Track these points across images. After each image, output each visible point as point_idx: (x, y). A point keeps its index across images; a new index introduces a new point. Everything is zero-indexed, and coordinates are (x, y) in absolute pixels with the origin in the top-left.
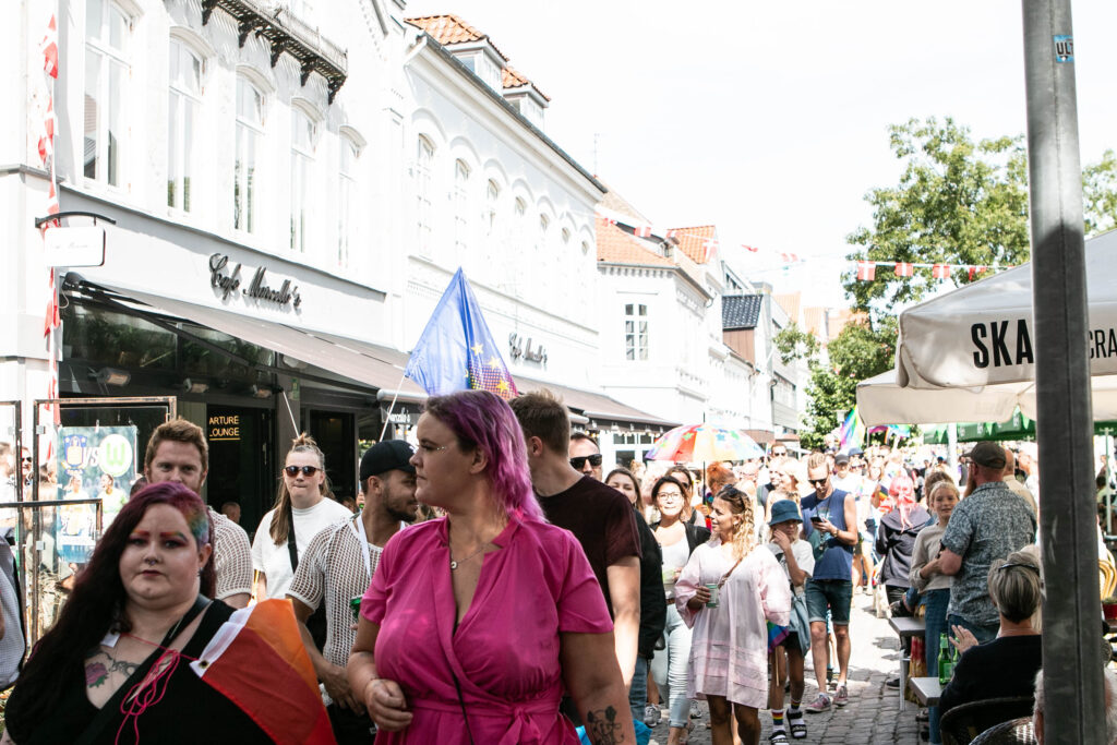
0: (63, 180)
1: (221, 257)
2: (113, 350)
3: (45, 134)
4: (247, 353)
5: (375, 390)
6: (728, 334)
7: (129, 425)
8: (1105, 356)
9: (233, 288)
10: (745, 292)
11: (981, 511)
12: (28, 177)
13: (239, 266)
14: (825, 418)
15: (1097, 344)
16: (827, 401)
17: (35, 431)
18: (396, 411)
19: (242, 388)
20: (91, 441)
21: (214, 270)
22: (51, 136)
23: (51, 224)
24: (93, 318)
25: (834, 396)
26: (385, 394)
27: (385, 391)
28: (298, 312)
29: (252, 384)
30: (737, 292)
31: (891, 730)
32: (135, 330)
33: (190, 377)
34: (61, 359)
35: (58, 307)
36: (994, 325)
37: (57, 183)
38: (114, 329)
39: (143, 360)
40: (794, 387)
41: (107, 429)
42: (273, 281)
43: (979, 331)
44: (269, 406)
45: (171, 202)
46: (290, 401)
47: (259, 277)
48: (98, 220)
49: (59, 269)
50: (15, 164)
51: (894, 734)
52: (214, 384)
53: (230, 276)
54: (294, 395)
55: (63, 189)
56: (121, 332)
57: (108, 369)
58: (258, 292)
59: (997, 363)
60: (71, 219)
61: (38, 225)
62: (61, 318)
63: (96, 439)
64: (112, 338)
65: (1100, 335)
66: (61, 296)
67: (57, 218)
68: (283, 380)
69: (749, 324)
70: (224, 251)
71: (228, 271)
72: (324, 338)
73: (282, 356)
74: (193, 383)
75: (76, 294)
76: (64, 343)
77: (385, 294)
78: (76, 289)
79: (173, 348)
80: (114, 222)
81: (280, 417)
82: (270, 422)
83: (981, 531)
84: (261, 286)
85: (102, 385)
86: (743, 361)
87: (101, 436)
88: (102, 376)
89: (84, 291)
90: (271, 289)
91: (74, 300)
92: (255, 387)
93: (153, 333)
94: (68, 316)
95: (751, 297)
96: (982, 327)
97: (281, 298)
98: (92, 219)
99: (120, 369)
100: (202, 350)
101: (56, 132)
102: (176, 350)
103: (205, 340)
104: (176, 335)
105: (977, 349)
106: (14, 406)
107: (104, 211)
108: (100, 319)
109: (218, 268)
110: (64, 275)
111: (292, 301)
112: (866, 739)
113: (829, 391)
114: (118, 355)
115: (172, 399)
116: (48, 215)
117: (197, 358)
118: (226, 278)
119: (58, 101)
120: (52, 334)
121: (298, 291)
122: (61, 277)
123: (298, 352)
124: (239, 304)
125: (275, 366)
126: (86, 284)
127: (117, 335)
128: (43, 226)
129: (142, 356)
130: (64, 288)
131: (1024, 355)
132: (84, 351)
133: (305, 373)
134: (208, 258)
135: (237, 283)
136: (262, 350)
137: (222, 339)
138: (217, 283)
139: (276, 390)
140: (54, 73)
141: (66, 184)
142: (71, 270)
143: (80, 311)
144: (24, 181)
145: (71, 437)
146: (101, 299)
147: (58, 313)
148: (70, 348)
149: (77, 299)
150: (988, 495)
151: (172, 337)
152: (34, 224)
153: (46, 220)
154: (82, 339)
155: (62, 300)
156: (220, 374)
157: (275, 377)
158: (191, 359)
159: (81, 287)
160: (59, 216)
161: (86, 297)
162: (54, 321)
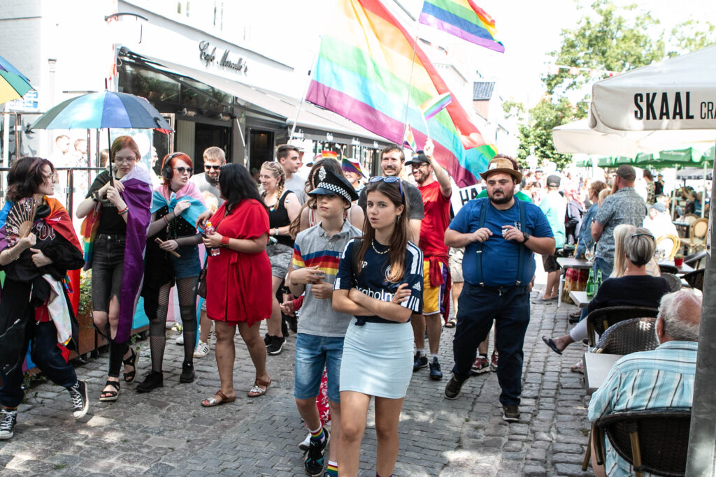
1: (205, 43)
2: (145, 90)
4: (218, 96)
5: (285, 119)
6: (475, 102)
8: (712, 118)
9: (211, 60)
10: (485, 81)
11: (620, 202)
13: (215, 49)
14: (523, 150)
15: (708, 111)
16: (525, 141)
18: (296, 131)
19: (214, 115)
21: (201, 50)
23: (113, 19)
24: (135, 73)
25: (529, 139)
26: (290, 122)
27: (290, 120)
28: (246, 75)
29: (219, 114)
30: (481, 80)
31: (553, 316)
32: (157, 80)
33: (187, 107)
35: (117, 65)
36: (648, 95)
38: (146, 79)
39: (162, 97)
40: (508, 133)
42: (233, 58)
43: (639, 98)
44: (229, 125)
45: (179, 12)
46: (240, 124)
47: (226, 56)
48: (139, 18)
49: (117, 45)
51: (555, 319)
52: (199, 112)
53: (210, 54)
54: (243, 120)
55: (119, 0)
56: (150, 81)
58: (225, 63)
59: (648, 118)
60: (124, 17)
61: (106, 20)
62: (118, 70)
64: (145, 84)
65: (710, 105)
66: (118, 60)
67: (116, 16)
68: (237, 111)
69: (486, 98)
70: (207, 40)
71: (209, 51)
72: (258, 90)
73: (237, 98)
74: (188, 110)
75: (127, 59)
76: (119, 85)
77: (293, 69)
78: (126, 56)
79: (178, 91)
80: (147, 20)
81: (234, 132)
82: (229, 134)
83: (618, 213)
84: (227, 60)
86: (482, 117)
89: (131, 57)
90: (232, 62)
91: (124, 62)
92: (221, 115)
93: (167, 83)
94: (122, 71)
95: (489, 83)
96: (641, 95)
97: (238, 68)
98: (135, 17)
100: (193, 93)
102: (180, 93)
103: (196, 88)
104: (180, 84)
105: (637, 109)
107: (142, 14)
108: (139, 74)
109: (203, 49)
110: (120, 48)
111: (243, 69)
112: (539, 321)
113: (527, 136)
114: (148, 94)
115: (172, 115)
116: (112, 14)
117: (191, 97)
118: (208, 55)
120: (113, 79)
121: (246, 65)
122: (118, 49)
123: (245, 97)
124: (215, 68)
125: (233, 103)
126: (132, 53)
127: (148, 83)
128: (109, 20)
129: (161, 95)
130: (120, 55)
131: (665, 114)
132: (130, 90)
133: (249, 108)
134: (199, 43)
135: (214, 58)
136: (226, 95)
137: (205, 88)
138: (203, 57)
139: (233, 117)
142: (124, 45)
143: (129, 68)
146: (140, 63)
147: (116, 68)
148: (122, 88)
149: (126, 61)
150: (624, 194)
151: (178, 85)
152: (104, 19)
153: (111, 17)
154: (129, 83)
155: (118, 61)
156: (203, 106)
157: (232, 109)
158: (187, 98)
159: (129, 55)
160: (118, 15)
161: (132, 61)
162: (114, 73)
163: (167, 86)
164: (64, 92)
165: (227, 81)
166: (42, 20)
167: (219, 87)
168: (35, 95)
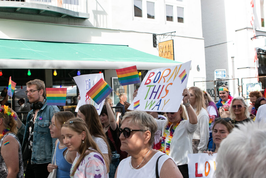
0: (256, 29)
3: (252, 20)
12: (248, 29)
17: (242, 84)
22: (253, 20)
24: (265, 57)
34: (258, 67)
35: (257, 56)
37: (255, 29)
48: (264, 36)
49: (256, 48)
50: (245, 27)
55: (256, 31)
60: (259, 37)
61: (251, 39)
62: (258, 58)
63: (253, 86)
67: (255, 37)
76: (259, 63)
78: (261, 52)
89: (263, 52)
91: (260, 54)
94: (260, 58)
98: (262, 36)
101: (254, 19)
110: (258, 49)
116: (253, 37)
119: (254, 12)
120: (256, 62)
122: (257, 49)
128: (252, 39)
130: (258, 52)
132: (264, 64)
140: (253, 6)
141: (257, 30)
142: (260, 48)
143: (262, 56)
144: (247, 30)
147: (257, 57)
148: (260, 65)
149: (261, 54)
152: (250, 39)
153: (253, 38)
154: (263, 62)
155: (258, 54)
159: (262, 51)
160: (256, 37)
161: (263, 53)
162: (256, 59)
164: (238, 69)
166: (227, 43)
168: (224, 72)
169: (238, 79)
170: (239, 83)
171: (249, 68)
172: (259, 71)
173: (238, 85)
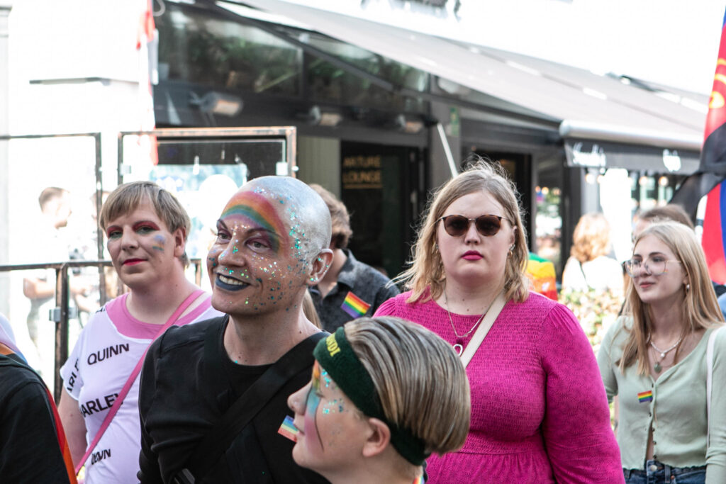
2: (220, 70)
4: (392, 74)
5: (557, 124)
7: (235, 163)
17: (119, 170)
18: (586, 149)
19: (384, 120)
20: (189, 183)
24: (193, 27)
26: (571, 130)
27: (572, 123)
28: (458, 18)
29: (396, 115)
32: (248, 43)
33: (320, 105)
34: (156, 81)
35: (152, 15)
38: (221, 43)
39: (258, 83)
41: (208, 169)
44: (421, 143)
46: (448, 138)
52: (349, 114)
54: (454, 128)
56: (230, 46)
57: (215, 95)
62: (157, 26)
63: (194, 182)
64: (219, 55)
66: (155, 1)
68: (439, 109)
72: (489, 54)
73: (437, 78)
74: (322, 112)
76: (161, 59)
79: (295, 67)
81: (434, 158)
82: (421, 166)
85: (207, 115)
87: (200, 178)
88: (207, 103)
91: (170, 5)
92: (402, 119)
93: (271, 48)
94: (164, 26)
99: (229, 93)
100: (333, 69)
102: (300, 71)
103: (339, 58)
104: (300, 51)
106: (93, 139)
108: (203, 30)
111: (450, 4)
114: (226, 76)
115: (291, 131)
117: (327, 81)
120: (144, 48)
123: (458, 74)
125: (428, 90)
127: (225, 50)
129: (256, 77)
132: (184, 69)
133: (465, 100)
136: (411, 71)
137: (360, 55)
139: (430, 123)
143: (179, 19)
145: (163, 178)
146: (205, 3)
147: (150, 21)
148: (166, 67)
149: (174, 3)
151: (295, 52)
154: (181, 54)
155: (156, 4)
156: (357, 101)
157: (428, 105)
158: (319, 82)
162: (147, 32)
163: (271, 56)
164: (32, 82)
165: (413, 38)
167: (393, 53)
169: (98, 137)
170: (99, 164)
171: (106, 81)
172: (160, 108)
173: (93, 172)
